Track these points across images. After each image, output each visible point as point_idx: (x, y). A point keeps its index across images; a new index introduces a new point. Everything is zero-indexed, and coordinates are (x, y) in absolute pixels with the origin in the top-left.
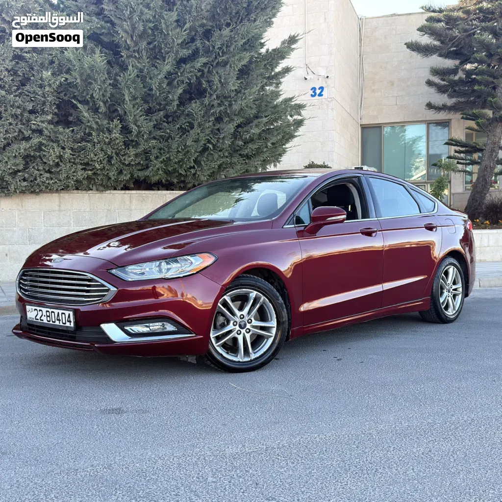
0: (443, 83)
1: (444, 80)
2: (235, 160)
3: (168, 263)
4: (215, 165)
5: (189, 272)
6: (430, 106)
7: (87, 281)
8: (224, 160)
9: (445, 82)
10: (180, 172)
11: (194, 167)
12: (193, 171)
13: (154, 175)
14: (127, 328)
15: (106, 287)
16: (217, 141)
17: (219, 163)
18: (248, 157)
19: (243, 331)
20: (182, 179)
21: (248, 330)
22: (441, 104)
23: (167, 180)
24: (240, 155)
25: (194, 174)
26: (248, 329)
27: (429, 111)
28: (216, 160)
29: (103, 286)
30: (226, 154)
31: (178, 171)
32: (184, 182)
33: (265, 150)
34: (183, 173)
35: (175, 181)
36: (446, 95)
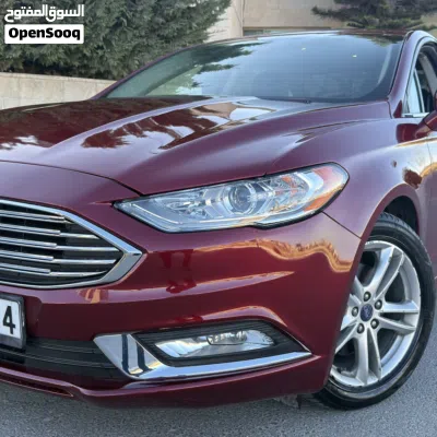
2: (152, 42)
3: (258, 189)
4: (129, 46)
5: (304, 209)
7: (58, 229)
8: (140, 40)
10: (85, 52)
11: (102, 48)
12: (100, 52)
13: (51, 54)
14: (164, 346)
15: (111, 245)
17: (134, 43)
18: (167, 40)
19: (367, 325)
20: (86, 62)
21: (374, 323)
23: (66, 63)
24: (158, 36)
25: (101, 57)
26: (375, 320)
29: (102, 242)
30: (143, 34)
31: (82, 52)
32: (85, 66)
33: (188, 32)
34: (88, 54)
35: (77, 64)
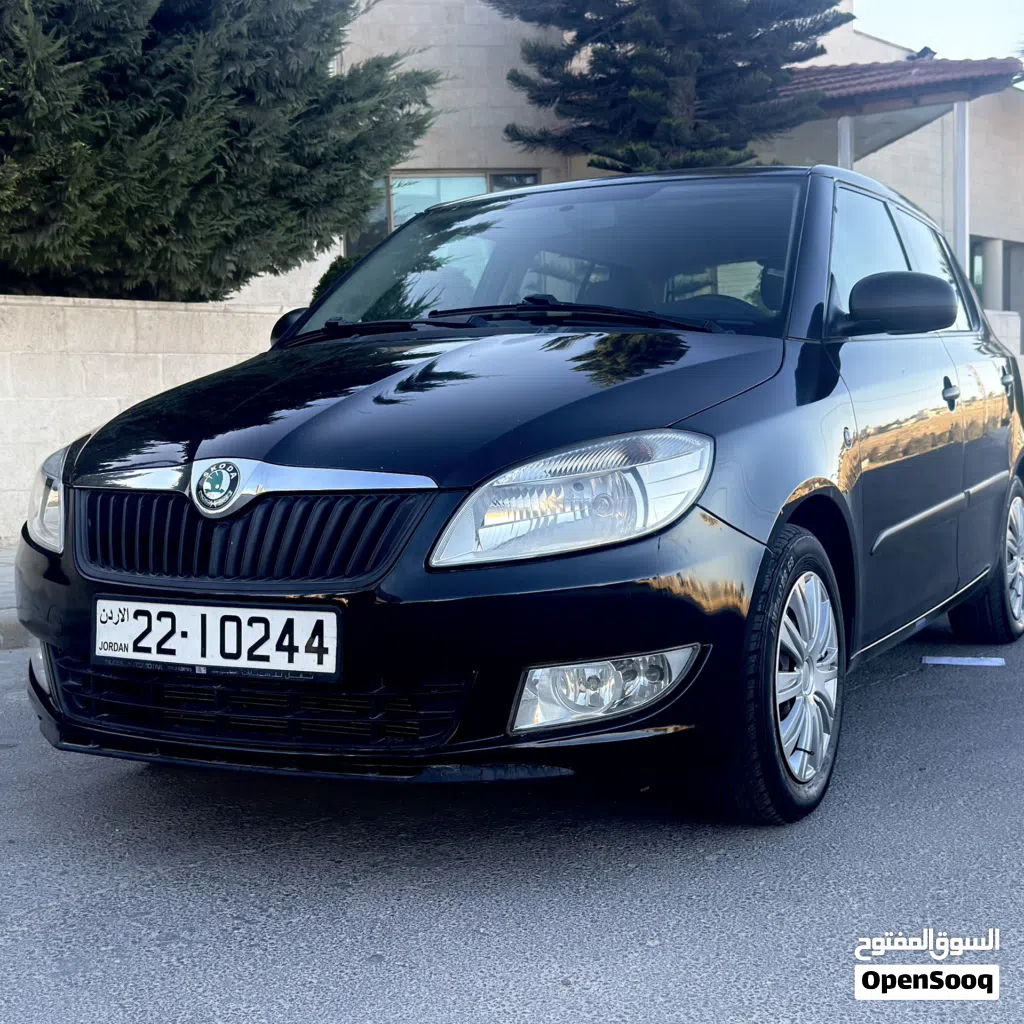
0: (546, 80)
1: (546, 74)
6: (513, 133)
9: (550, 80)
16: (238, 159)
22: (538, 129)
27: (509, 144)
28: (227, 212)
36: (551, 109)
